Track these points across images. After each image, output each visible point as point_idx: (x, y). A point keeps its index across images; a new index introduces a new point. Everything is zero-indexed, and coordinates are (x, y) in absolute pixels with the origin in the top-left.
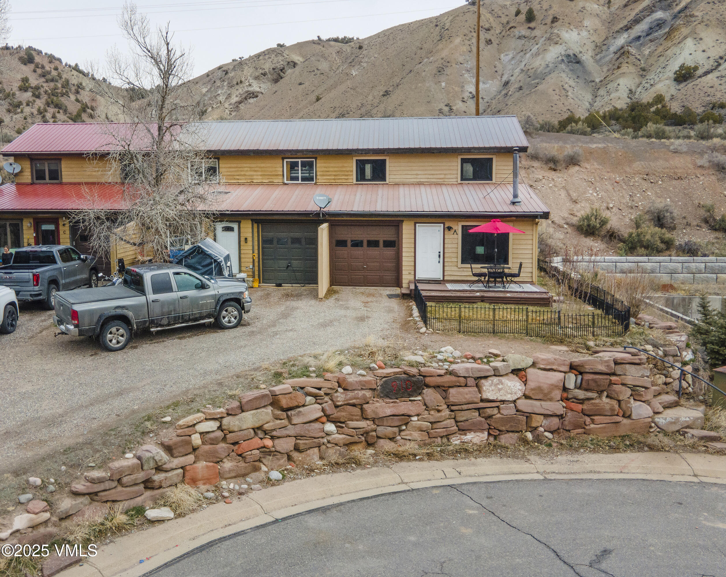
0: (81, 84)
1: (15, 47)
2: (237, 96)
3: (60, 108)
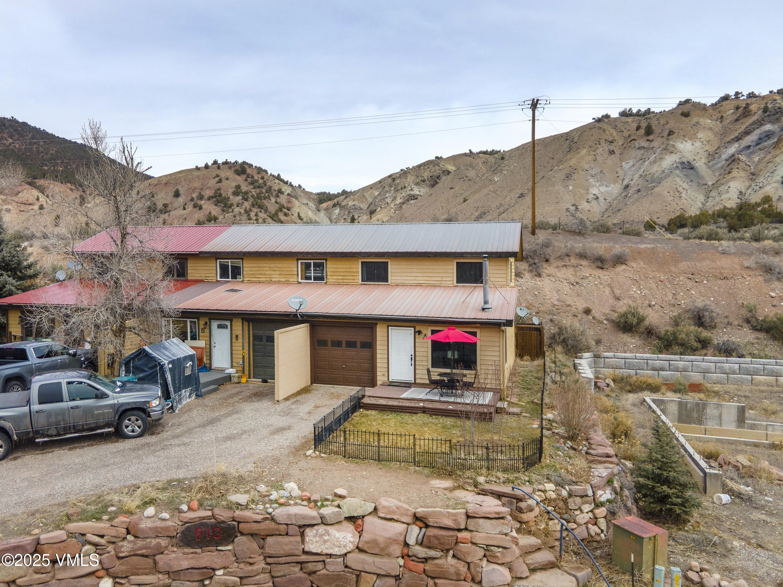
0: (281, 190)
1: (232, 162)
2: (401, 198)
3: (262, 208)
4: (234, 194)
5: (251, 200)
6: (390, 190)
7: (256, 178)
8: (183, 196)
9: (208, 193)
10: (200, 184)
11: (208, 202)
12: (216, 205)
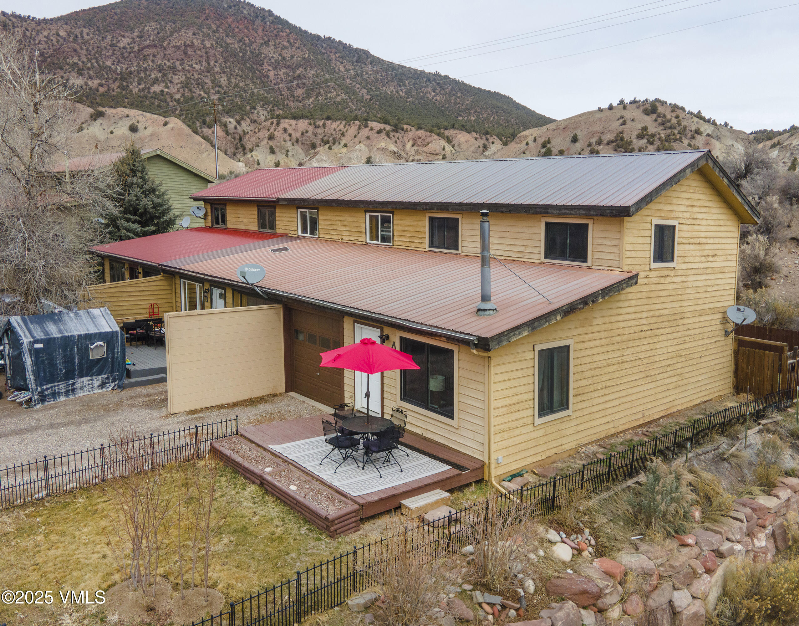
0: (699, 129)
1: (642, 100)
4: (638, 138)
5: (658, 143)
7: (669, 117)
8: (581, 141)
9: (608, 137)
11: (607, 147)
12: (616, 150)
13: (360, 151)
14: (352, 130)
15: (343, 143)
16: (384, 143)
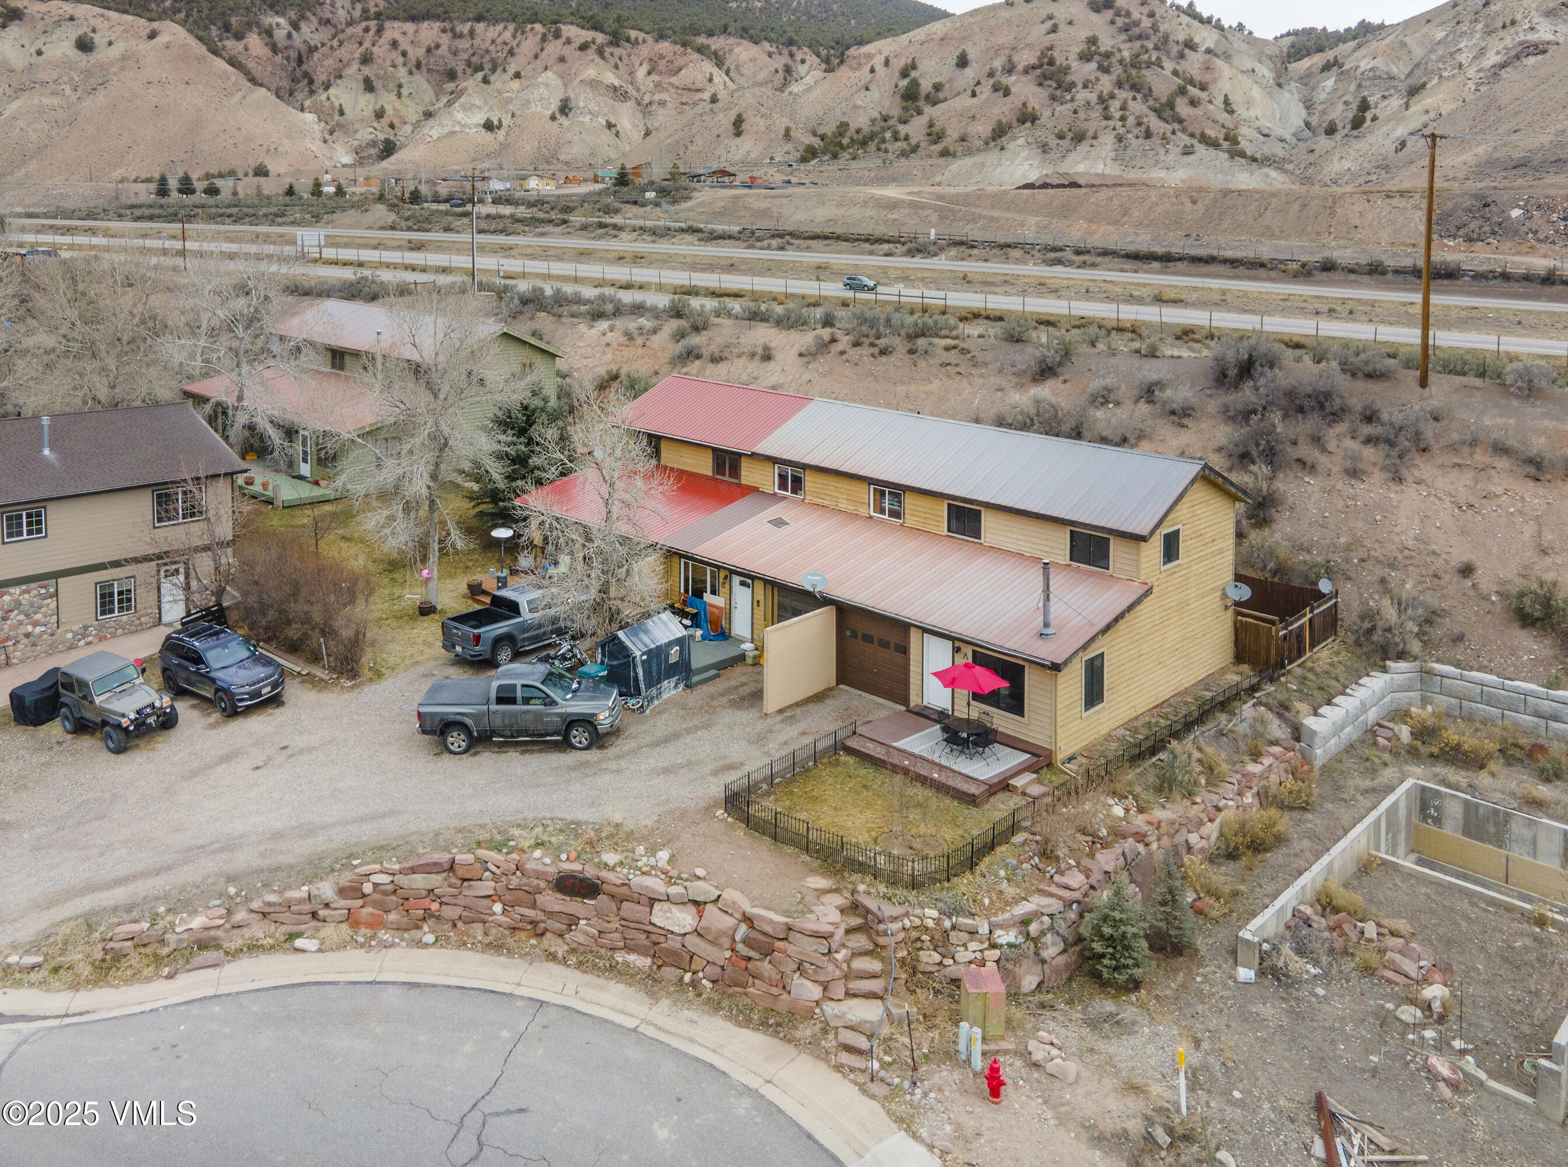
0: (1191, 40)
2: (1498, 53)
3: (1138, 90)
4: (1081, 58)
5: (1117, 71)
6: (1473, 31)
7: (1136, 15)
8: (974, 65)
9: (1027, 57)
10: (1011, 37)
11: (1023, 78)
12: (1040, 85)
13: (547, 85)
14: (529, 44)
15: (512, 69)
16: (593, 69)
